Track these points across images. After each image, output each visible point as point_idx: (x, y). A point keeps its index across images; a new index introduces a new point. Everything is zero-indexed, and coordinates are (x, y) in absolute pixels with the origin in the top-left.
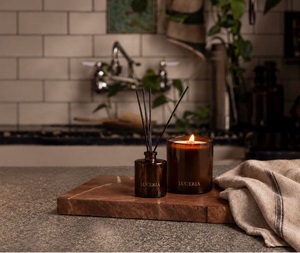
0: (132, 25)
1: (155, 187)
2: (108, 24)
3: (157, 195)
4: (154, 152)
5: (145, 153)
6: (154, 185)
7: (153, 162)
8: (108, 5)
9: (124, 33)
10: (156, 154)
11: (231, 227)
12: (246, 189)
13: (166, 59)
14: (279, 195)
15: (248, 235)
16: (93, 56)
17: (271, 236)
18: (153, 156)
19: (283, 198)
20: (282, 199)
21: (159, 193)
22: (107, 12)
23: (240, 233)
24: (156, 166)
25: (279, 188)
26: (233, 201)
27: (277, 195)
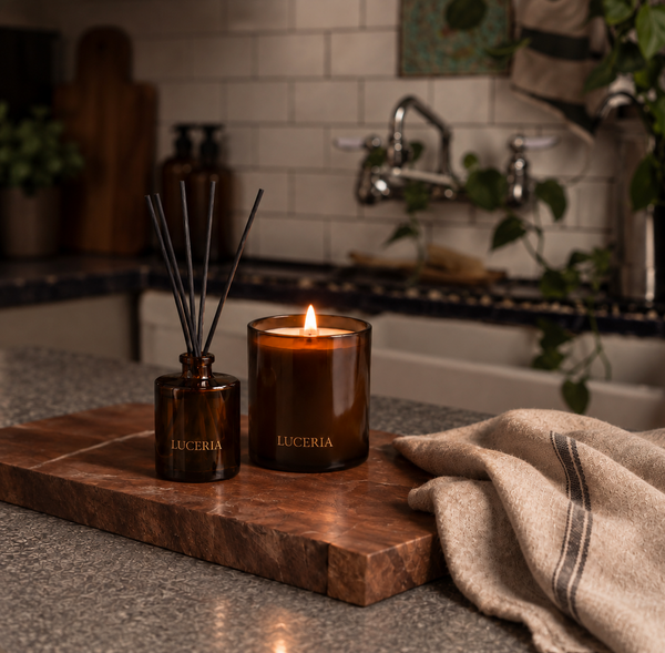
0: (456, 57)
1: (209, 453)
2: (401, 56)
3: (214, 472)
4: (205, 353)
5: (182, 358)
6: (205, 447)
7: (203, 383)
8: (402, 16)
9: (435, 75)
10: (212, 359)
11: (435, 590)
12: (486, 483)
13: (526, 132)
14: (584, 508)
15: (481, 614)
16: (361, 124)
17: (552, 625)
18: (204, 366)
19: (595, 516)
20: (591, 520)
21: (220, 469)
22: (400, 30)
23: (461, 609)
24: (211, 395)
25: (586, 489)
26: (447, 513)
27: (578, 507)
